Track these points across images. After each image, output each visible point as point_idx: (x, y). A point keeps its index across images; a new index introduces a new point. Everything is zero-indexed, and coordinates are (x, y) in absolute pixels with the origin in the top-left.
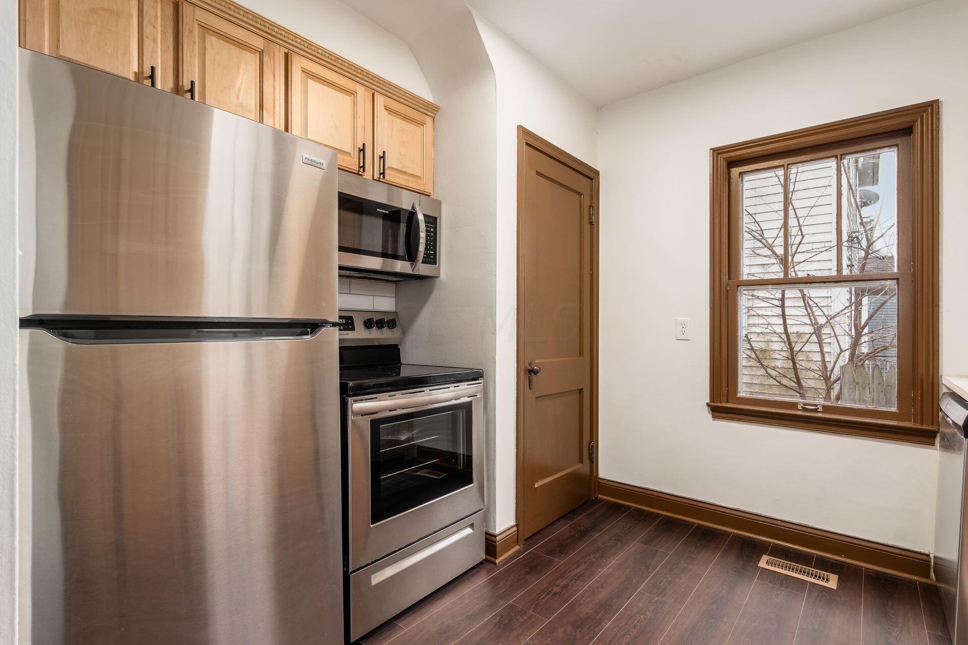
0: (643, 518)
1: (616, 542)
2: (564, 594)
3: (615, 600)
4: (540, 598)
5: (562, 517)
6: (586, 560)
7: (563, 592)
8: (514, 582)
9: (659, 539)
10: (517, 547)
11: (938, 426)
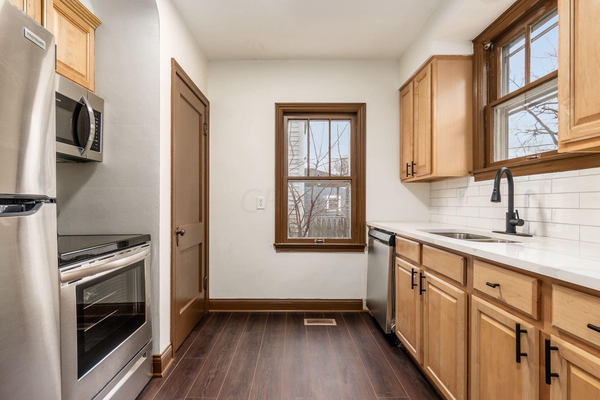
0: (240, 317)
1: (232, 335)
2: (218, 377)
3: (249, 369)
4: (205, 386)
5: (192, 331)
6: (221, 352)
7: (217, 377)
8: (181, 383)
9: (254, 326)
10: (172, 360)
11: (366, 243)
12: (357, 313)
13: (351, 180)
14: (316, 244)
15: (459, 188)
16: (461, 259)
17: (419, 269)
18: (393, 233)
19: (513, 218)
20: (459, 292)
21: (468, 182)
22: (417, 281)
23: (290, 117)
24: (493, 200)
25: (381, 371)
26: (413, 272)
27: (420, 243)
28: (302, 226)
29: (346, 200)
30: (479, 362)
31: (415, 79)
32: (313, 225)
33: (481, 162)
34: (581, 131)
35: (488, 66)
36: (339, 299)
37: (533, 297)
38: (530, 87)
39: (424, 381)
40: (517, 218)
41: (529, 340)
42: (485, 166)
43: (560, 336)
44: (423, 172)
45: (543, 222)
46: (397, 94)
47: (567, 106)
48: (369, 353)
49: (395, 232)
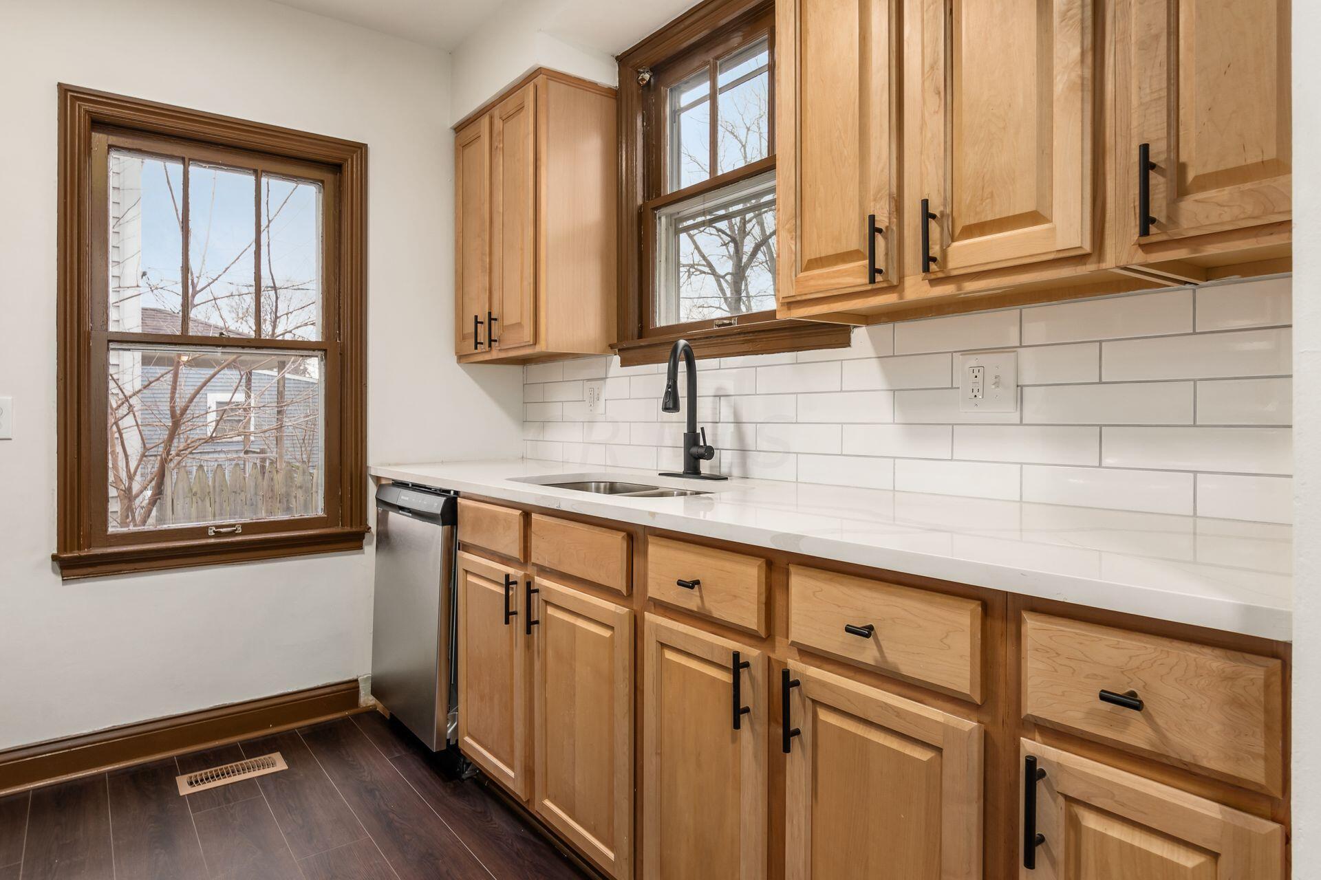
11: (367, 525)
12: (344, 720)
13: (325, 350)
14: (212, 541)
15: (588, 380)
16: (620, 537)
17: (523, 573)
18: (449, 492)
19: (696, 443)
20: (618, 611)
21: (607, 366)
22: (518, 604)
23: (113, 140)
24: (666, 409)
25: (430, 851)
26: (508, 583)
27: (523, 512)
28: (136, 488)
29: (278, 407)
30: (659, 754)
31: (496, 112)
32: (180, 485)
33: (633, 326)
34: (812, 283)
35: (645, 120)
36: (290, 690)
37: (759, 594)
38: (718, 183)
39: (532, 838)
40: (702, 443)
41: (752, 678)
42: (640, 336)
43: (801, 659)
44: (516, 341)
45: (743, 451)
46: (450, 137)
47: (791, 232)
48: (391, 815)
49: (452, 487)
